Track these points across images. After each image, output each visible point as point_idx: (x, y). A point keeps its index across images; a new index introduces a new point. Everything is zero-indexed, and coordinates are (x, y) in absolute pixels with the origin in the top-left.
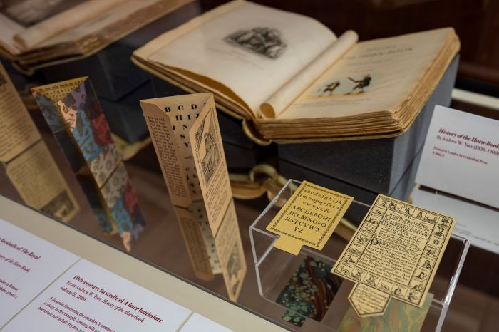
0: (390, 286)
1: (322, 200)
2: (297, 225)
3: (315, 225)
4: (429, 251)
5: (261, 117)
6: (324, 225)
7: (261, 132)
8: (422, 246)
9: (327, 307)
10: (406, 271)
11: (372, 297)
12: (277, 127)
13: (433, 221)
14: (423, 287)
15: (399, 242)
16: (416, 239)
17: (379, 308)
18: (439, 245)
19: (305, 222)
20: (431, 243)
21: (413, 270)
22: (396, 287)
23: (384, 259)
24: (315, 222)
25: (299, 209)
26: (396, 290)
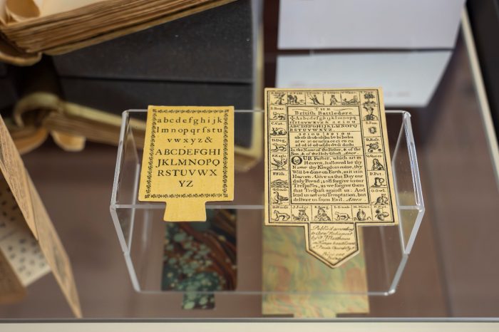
0: (347, 211)
1: (191, 126)
2: (179, 177)
3: (205, 167)
4: (371, 146)
5: (11, 20)
6: (216, 162)
7: (20, 44)
8: (358, 143)
9: (234, 267)
10: (356, 183)
11: (335, 236)
12: (48, 29)
13: (354, 102)
14: (387, 196)
15: (327, 148)
16: (346, 135)
17: (351, 246)
18: (378, 133)
19: (188, 167)
20: (367, 134)
21: (364, 178)
22: (356, 211)
23: (321, 180)
24: (201, 162)
25: (168, 152)
26: (358, 214)
